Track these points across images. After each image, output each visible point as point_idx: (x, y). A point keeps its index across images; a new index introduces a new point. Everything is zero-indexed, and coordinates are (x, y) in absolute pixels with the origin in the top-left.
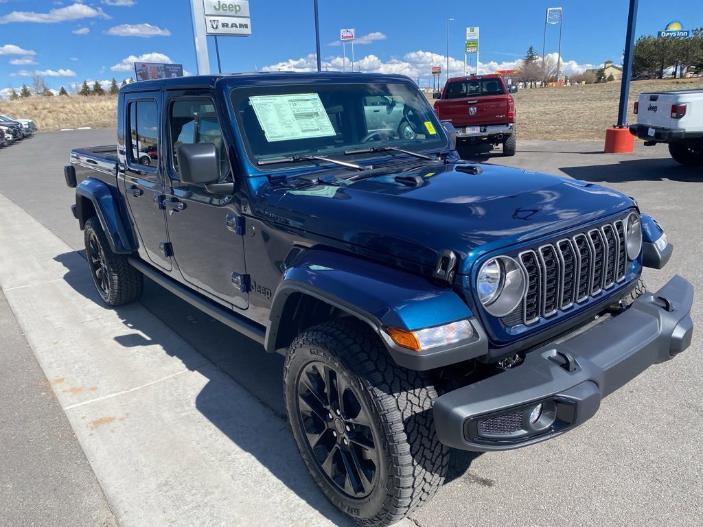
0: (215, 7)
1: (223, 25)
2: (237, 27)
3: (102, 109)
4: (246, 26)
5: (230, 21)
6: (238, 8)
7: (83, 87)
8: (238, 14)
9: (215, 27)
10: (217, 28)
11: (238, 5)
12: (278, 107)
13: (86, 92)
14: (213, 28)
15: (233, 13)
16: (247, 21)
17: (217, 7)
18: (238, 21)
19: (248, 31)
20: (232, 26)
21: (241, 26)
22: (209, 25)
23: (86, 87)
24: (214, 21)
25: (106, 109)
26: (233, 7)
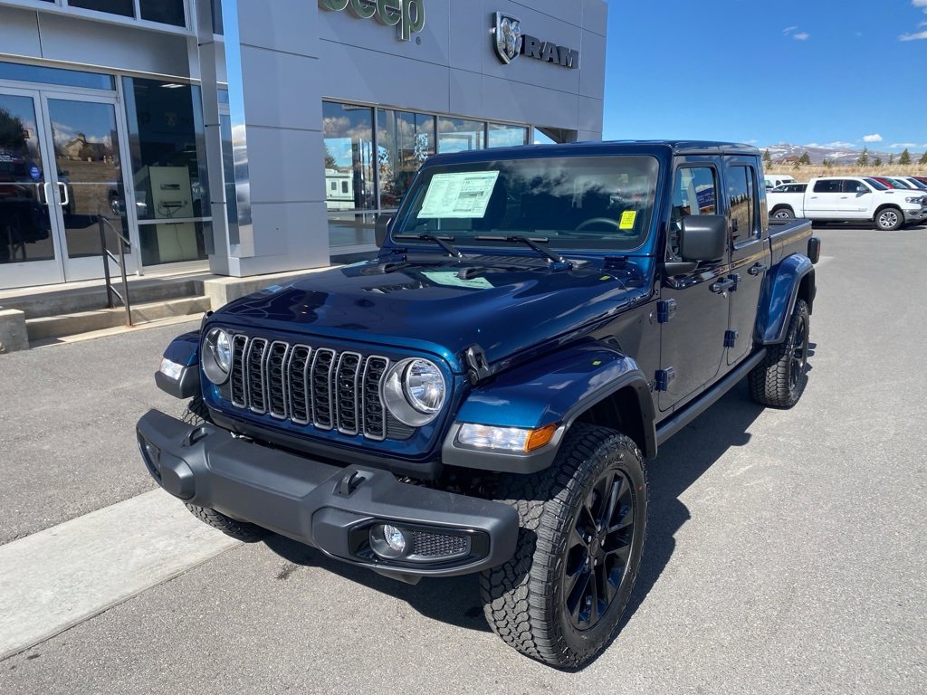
12: (451, 185)
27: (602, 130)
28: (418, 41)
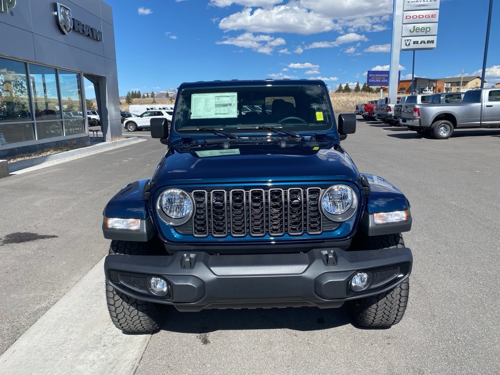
0: (410, 30)
1: (414, 43)
2: (424, 43)
3: (339, 101)
4: (433, 42)
5: (419, 39)
6: (428, 29)
7: (339, 87)
8: (428, 34)
9: (408, 44)
10: (409, 45)
11: (429, 27)
12: (207, 100)
13: (340, 90)
14: (406, 45)
15: (424, 33)
16: (435, 38)
17: (412, 30)
18: (426, 39)
19: (434, 45)
20: (421, 43)
21: (428, 42)
22: (404, 43)
23: (340, 87)
24: (408, 40)
25: (341, 101)
26: (424, 29)
27: (117, 77)
28: (12, 13)
